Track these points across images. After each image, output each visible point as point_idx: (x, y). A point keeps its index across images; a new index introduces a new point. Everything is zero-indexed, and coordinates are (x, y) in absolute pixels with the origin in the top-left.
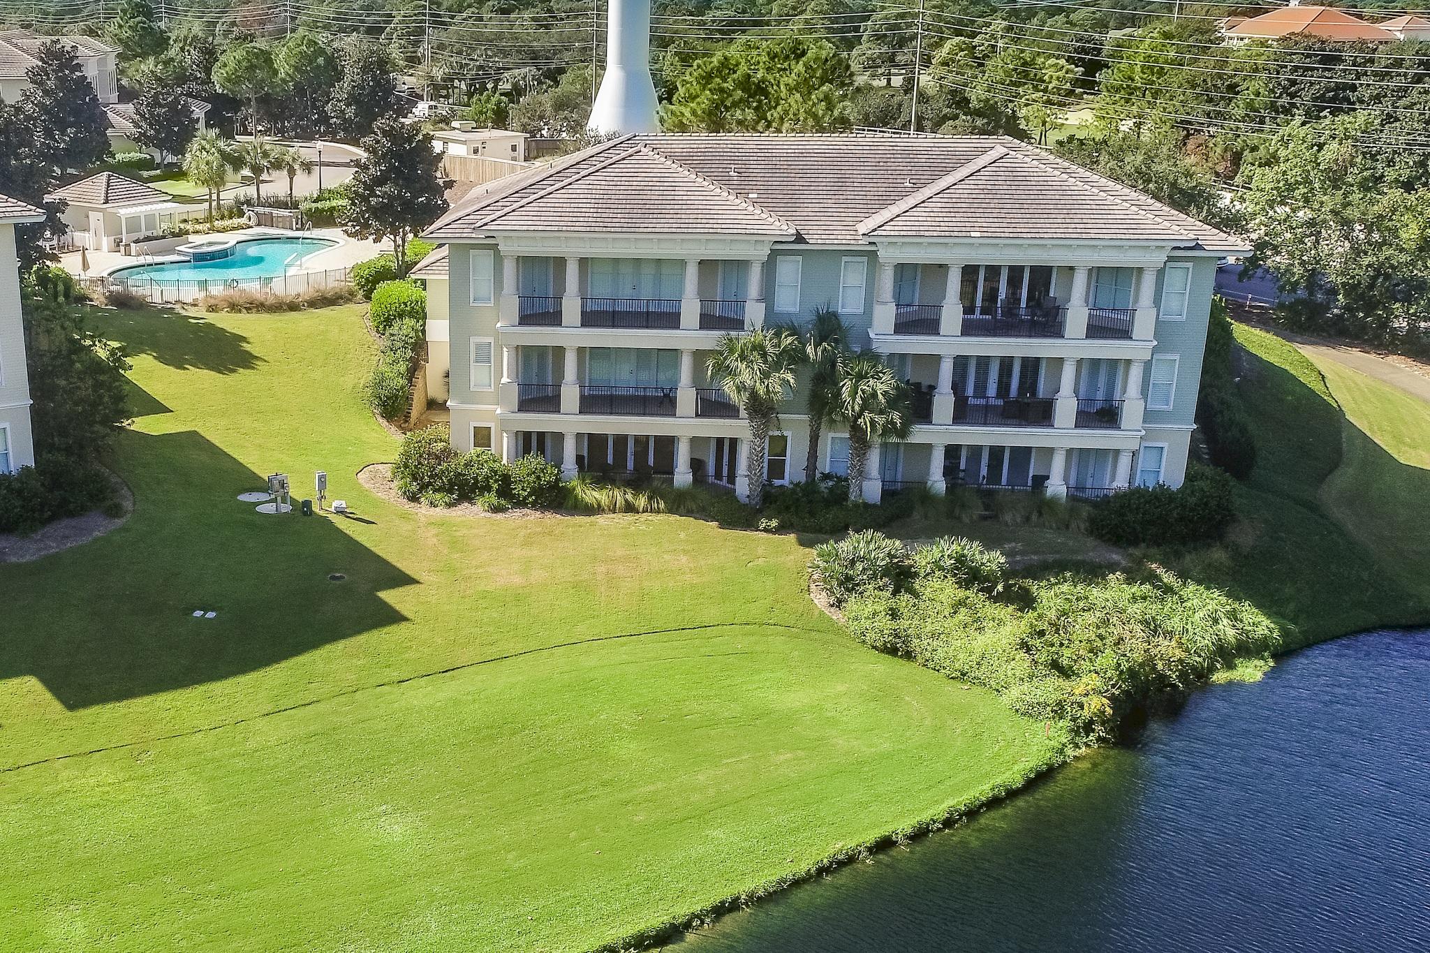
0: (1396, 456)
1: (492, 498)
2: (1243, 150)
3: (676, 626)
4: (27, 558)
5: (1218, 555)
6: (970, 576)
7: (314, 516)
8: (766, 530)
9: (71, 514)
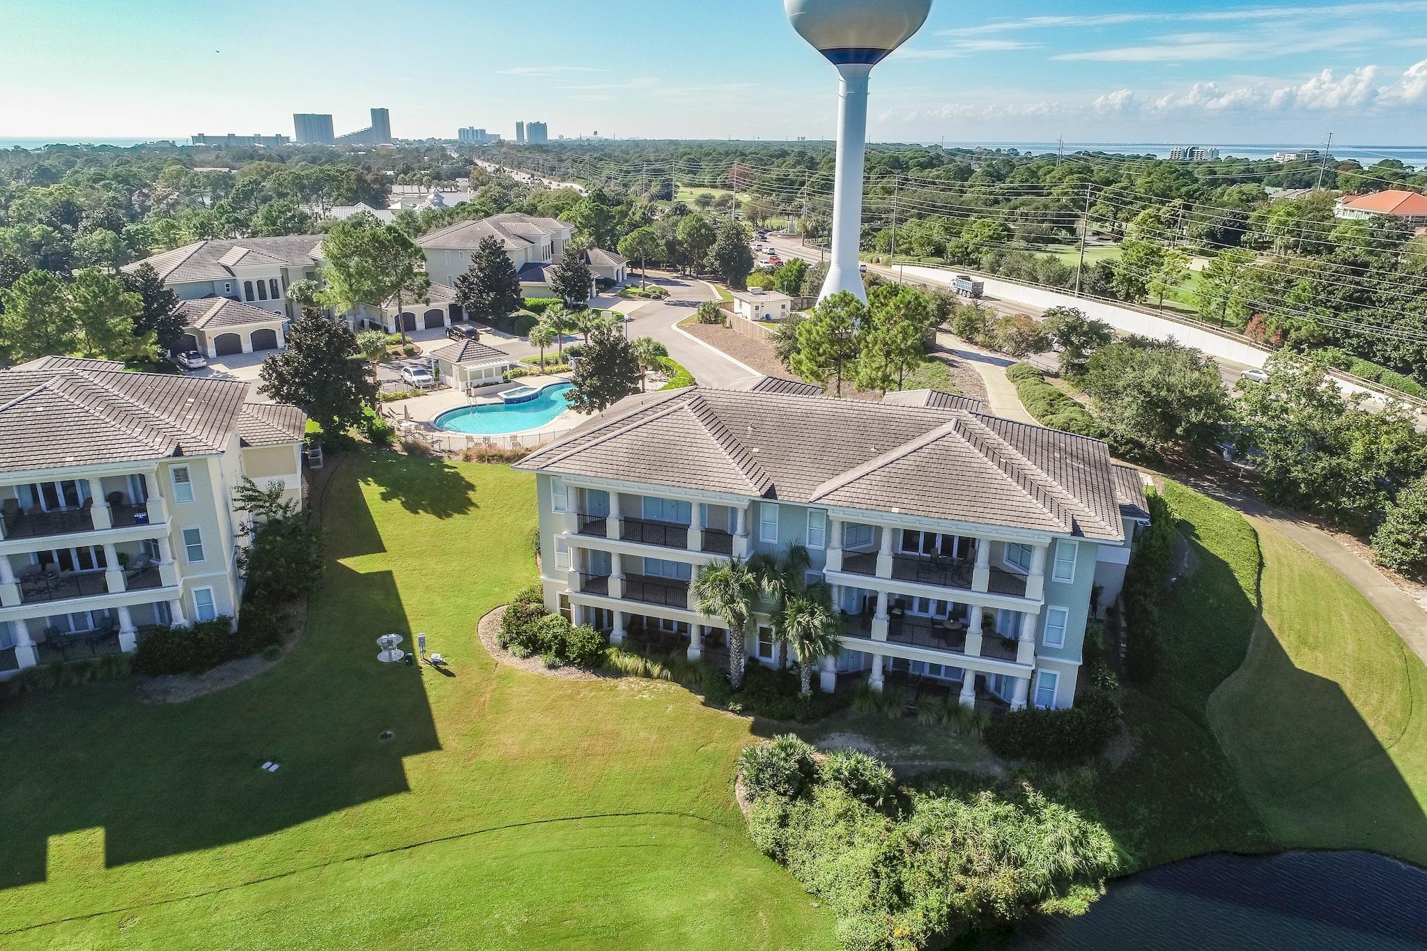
0: (1293, 659)
1: (551, 657)
2: (1290, 328)
3: (613, 811)
4: (183, 699)
5: (1087, 774)
6: (858, 786)
7: (414, 666)
8: (732, 711)
9: (240, 657)
